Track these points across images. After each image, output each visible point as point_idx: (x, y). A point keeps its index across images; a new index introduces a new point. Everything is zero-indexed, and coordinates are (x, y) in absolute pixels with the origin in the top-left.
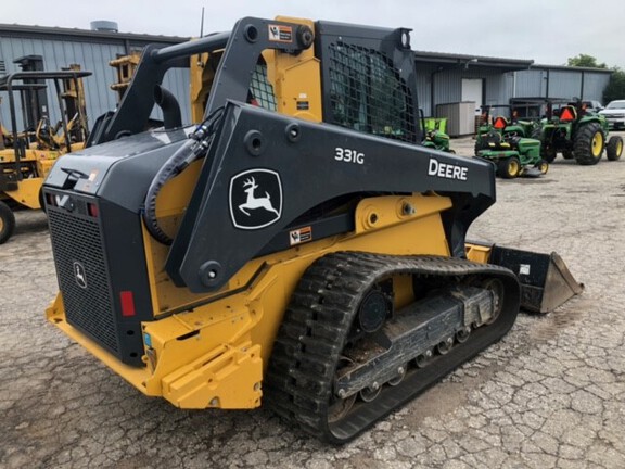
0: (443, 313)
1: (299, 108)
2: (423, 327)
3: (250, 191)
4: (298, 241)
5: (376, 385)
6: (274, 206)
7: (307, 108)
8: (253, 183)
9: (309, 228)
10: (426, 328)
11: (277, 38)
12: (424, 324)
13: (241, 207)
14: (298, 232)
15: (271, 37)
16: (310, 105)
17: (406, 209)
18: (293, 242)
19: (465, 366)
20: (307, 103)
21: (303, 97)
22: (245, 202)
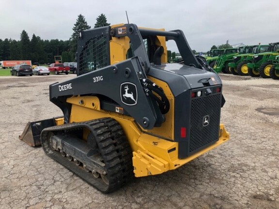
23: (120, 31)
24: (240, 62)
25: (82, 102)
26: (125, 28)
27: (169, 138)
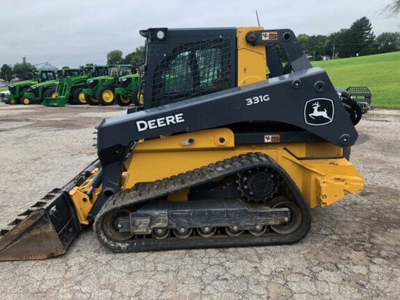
23: (265, 36)
24: (98, 87)
25: (191, 141)
26: (276, 33)
27: (336, 156)
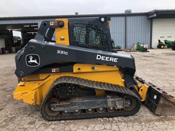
0: (98, 100)
1: (61, 40)
2: (87, 102)
3: (31, 59)
4: (55, 71)
5: (66, 111)
6: (37, 62)
7: (64, 40)
8: (32, 57)
9: (58, 69)
10: (88, 102)
11: (53, 24)
12: (88, 101)
13: (29, 62)
14: (55, 69)
15: (51, 24)
16: (65, 39)
17: (93, 68)
18: (53, 71)
19: (104, 118)
20: (64, 39)
21: (62, 37)
22: (30, 61)
